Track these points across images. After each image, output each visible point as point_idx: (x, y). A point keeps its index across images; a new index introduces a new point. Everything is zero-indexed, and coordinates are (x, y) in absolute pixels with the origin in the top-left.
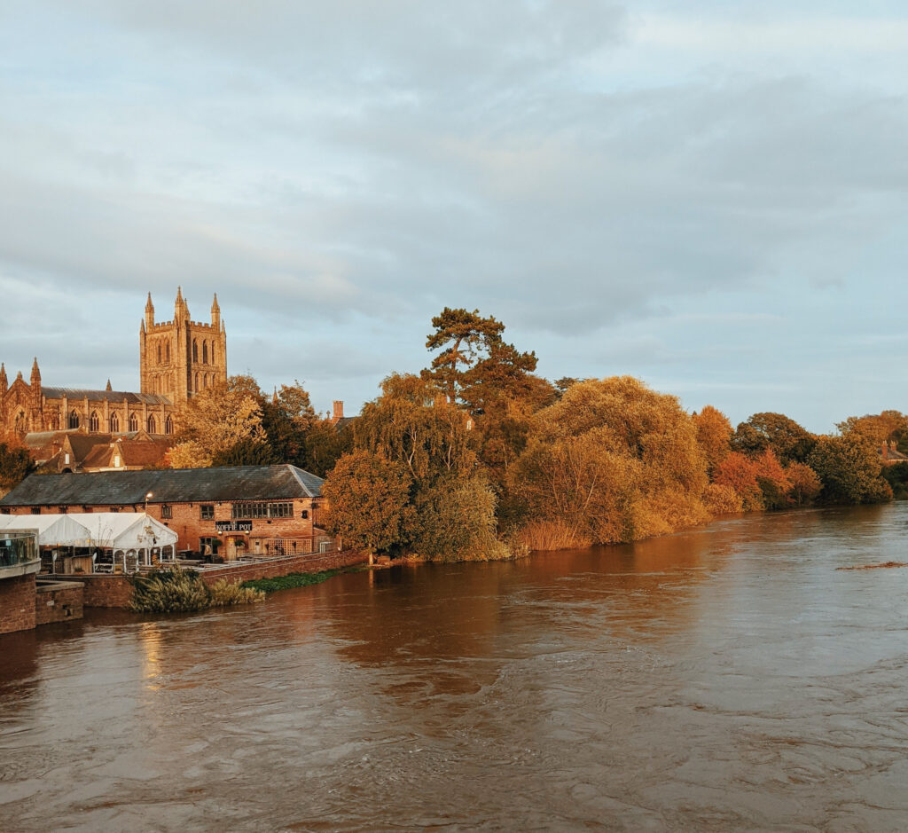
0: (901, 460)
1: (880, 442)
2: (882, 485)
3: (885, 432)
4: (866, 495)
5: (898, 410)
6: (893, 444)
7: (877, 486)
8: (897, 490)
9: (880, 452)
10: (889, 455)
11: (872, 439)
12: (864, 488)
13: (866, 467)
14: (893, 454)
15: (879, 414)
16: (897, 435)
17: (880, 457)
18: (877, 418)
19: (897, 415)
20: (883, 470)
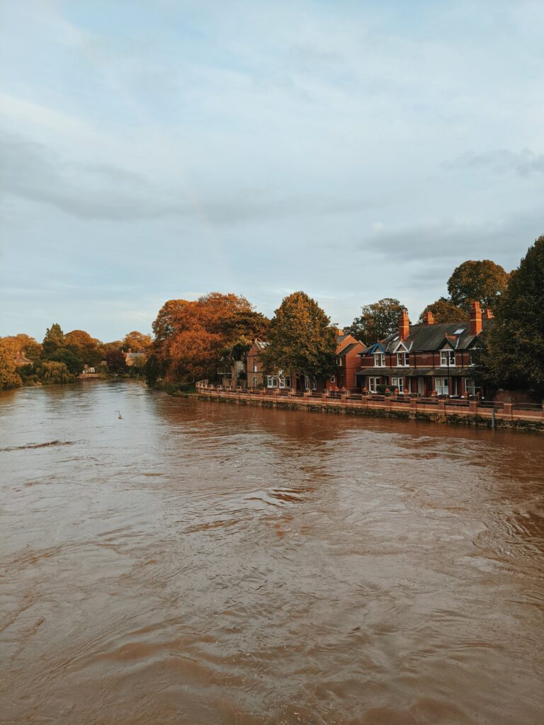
0: (27, 363)
1: (15, 352)
2: (16, 377)
3: (19, 347)
4: (6, 384)
5: (26, 333)
6: (23, 353)
7: (13, 378)
8: (24, 380)
9: (15, 358)
10: (21, 360)
11: (10, 350)
12: (5, 380)
13: (6, 367)
14: (23, 359)
15: (16, 335)
16: (26, 348)
17: (15, 361)
18: (15, 338)
19: (26, 337)
20: (17, 368)
